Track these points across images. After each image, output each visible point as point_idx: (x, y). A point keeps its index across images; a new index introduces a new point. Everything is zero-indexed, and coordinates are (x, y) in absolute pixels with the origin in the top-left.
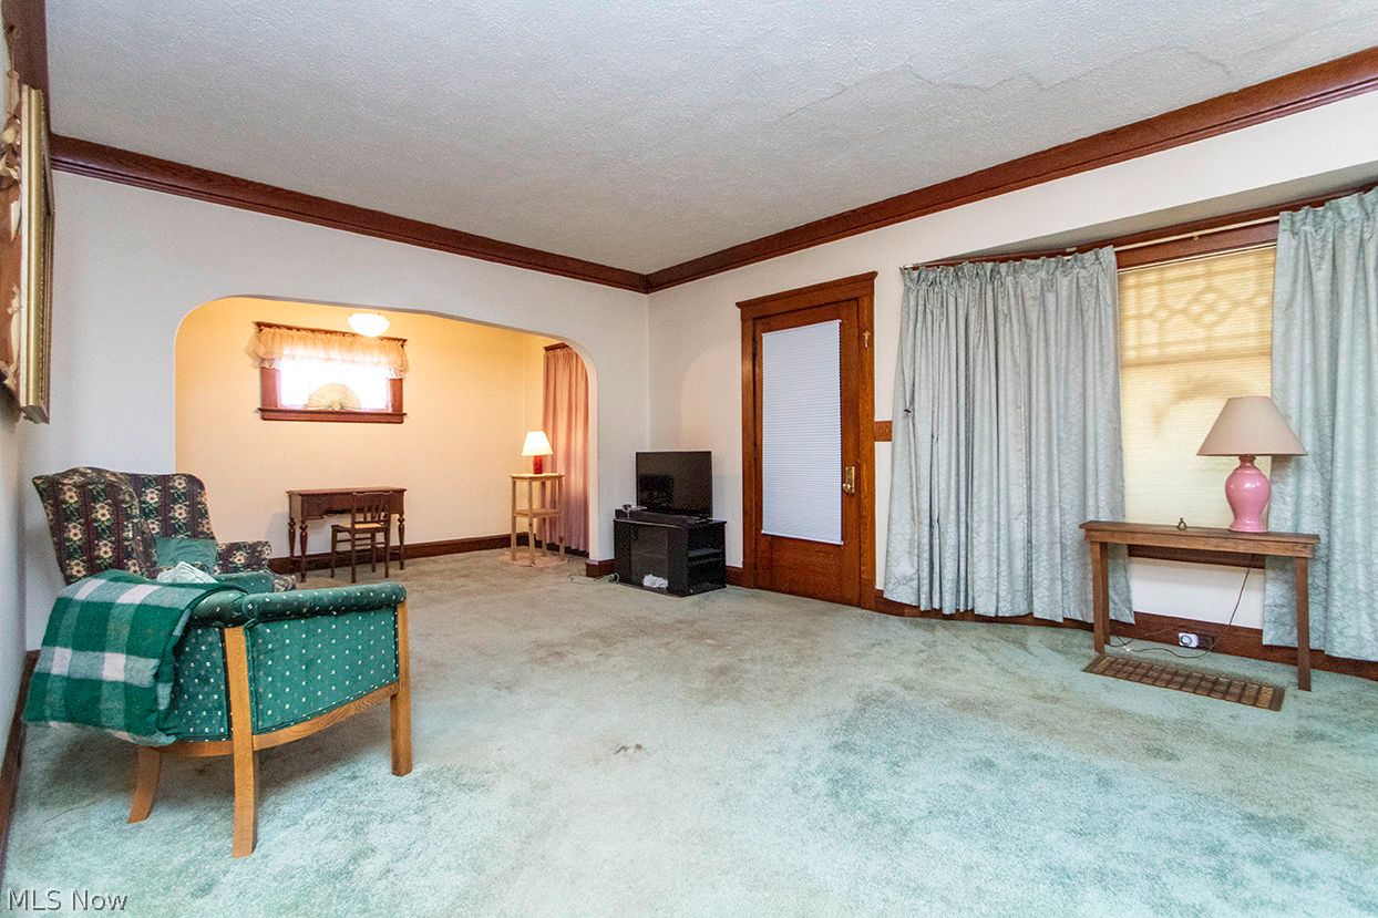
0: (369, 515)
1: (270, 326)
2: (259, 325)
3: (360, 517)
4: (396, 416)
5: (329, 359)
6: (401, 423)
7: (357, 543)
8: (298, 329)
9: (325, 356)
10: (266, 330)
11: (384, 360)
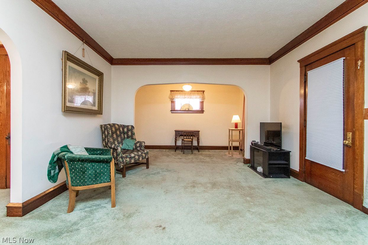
0: (189, 137)
1: (173, 91)
2: (171, 91)
3: (185, 137)
4: (202, 111)
5: (185, 98)
6: (203, 113)
7: (184, 144)
8: (179, 91)
9: (184, 97)
10: (172, 92)
11: (198, 97)
